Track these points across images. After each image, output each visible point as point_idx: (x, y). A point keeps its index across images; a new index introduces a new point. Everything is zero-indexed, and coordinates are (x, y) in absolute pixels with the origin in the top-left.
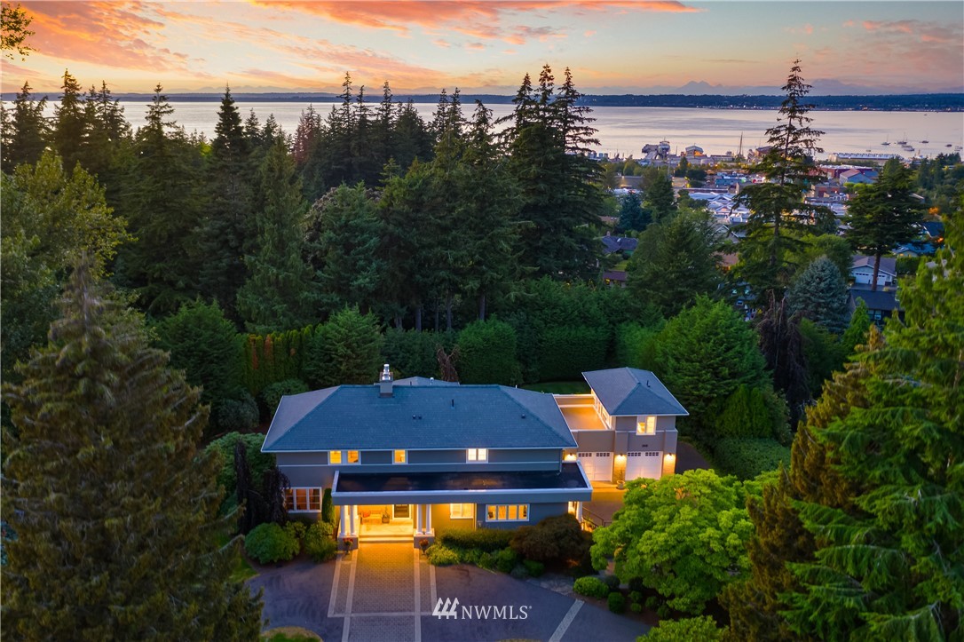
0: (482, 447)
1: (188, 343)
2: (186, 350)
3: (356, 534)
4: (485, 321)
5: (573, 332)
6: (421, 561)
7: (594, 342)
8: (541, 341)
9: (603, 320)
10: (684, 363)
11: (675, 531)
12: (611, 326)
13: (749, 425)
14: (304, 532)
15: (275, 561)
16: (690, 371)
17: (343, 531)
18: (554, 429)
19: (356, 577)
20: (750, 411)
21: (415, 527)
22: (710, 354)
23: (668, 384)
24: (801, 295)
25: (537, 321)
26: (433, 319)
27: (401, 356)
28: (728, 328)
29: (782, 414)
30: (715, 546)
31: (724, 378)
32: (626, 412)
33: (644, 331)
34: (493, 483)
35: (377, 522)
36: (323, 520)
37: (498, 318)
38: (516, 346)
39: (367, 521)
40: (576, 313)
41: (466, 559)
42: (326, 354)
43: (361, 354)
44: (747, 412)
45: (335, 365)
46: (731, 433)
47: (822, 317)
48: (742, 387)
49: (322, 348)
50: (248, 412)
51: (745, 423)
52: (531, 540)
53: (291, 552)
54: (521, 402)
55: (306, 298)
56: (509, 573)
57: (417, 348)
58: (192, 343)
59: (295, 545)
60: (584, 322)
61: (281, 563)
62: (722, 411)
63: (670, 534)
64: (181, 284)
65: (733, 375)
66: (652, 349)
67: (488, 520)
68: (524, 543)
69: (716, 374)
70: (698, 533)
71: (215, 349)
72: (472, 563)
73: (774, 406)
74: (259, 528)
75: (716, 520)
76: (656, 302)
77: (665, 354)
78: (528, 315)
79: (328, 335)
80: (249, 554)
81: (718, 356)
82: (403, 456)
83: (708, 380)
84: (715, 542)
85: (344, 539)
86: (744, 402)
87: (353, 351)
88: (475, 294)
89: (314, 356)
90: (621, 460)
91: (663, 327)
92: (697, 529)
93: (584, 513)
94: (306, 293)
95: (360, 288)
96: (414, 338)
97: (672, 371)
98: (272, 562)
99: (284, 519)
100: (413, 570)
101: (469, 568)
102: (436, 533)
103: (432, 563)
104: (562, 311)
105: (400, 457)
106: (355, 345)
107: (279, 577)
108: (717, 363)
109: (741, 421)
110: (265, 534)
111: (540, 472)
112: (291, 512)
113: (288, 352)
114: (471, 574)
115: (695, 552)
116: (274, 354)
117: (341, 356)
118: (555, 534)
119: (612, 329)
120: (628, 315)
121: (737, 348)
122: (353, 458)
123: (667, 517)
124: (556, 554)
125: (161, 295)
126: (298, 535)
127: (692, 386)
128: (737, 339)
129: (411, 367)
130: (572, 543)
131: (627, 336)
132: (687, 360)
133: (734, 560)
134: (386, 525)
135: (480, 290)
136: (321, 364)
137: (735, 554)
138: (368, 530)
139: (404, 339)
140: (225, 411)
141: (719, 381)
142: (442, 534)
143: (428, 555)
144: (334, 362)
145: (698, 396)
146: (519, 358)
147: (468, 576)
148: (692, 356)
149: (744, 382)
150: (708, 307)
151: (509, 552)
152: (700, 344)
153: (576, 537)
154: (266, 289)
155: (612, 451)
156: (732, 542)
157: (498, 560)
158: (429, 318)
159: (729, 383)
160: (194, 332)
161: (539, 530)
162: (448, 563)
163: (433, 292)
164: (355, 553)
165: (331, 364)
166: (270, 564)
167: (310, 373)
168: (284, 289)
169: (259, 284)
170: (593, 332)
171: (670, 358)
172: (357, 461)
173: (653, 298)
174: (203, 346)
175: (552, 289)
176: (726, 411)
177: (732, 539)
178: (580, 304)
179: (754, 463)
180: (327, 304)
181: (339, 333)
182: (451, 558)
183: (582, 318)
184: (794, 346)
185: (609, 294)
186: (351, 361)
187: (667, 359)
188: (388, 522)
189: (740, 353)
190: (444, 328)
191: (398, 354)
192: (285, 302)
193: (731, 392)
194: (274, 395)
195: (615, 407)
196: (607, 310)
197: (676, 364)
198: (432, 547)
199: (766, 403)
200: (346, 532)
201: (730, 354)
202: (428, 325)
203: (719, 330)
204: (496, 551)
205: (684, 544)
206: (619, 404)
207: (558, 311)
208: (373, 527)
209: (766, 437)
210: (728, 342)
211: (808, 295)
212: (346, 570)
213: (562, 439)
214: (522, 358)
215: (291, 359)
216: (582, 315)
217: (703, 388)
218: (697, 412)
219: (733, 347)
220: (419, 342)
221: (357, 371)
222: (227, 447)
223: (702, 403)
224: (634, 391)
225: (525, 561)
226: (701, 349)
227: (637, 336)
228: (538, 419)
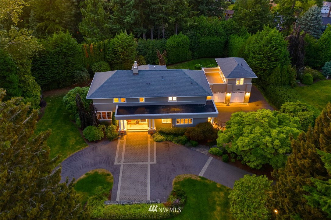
0: (175, 96)
1: (58, 49)
2: (58, 52)
3: (126, 129)
4: (178, 35)
5: (212, 39)
6: (151, 140)
7: (220, 42)
8: (199, 42)
9: (224, 33)
10: (257, 55)
11: (252, 137)
12: (227, 36)
13: (280, 80)
14: (105, 129)
15: (95, 141)
16: (259, 58)
17: (120, 128)
18: (204, 88)
19: (126, 147)
20: (281, 75)
21: (148, 126)
22: (268, 52)
23: (249, 63)
24: (304, 22)
25: (198, 34)
26: (158, 32)
27: (144, 50)
28: (276, 40)
29: (294, 76)
30: (269, 145)
31: (272, 61)
32: (232, 76)
33: (240, 38)
34: (179, 110)
35: (134, 124)
36: (113, 124)
37: (183, 33)
38: (189, 45)
39: (130, 123)
40: (213, 31)
41: (168, 139)
42: (115, 51)
43: (128, 51)
44: (280, 75)
45: (118, 56)
46: (273, 83)
47: (311, 31)
48: (279, 65)
49: (113, 49)
50: (85, 76)
51: (279, 80)
52: (193, 133)
53: (101, 137)
54: (191, 76)
55: (107, 26)
56: (184, 145)
57: (150, 47)
58: (60, 49)
59: (102, 134)
60: (216, 35)
61: (97, 141)
62: (270, 74)
63: (250, 139)
64: (57, 21)
65: (276, 60)
66: (244, 47)
67: (177, 124)
68: (190, 134)
69: (269, 60)
70: (262, 139)
71: (70, 51)
72: (170, 141)
73: (291, 73)
74: (88, 128)
75: (269, 132)
76: (245, 26)
77: (249, 51)
78: (194, 32)
79: (115, 44)
80: (85, 138)
81: (271, 52)
82: (143, 99)
83: (266, 62)
84: (269, 143)
85: (121, 132)
86: (280, 71)
87: (125, 50)
88: (174, 24)
89: (110, 52)
90: (229, 95)
91: (247, 37)
92: (262, 137)
93: (214, 121)
94: (106, 25)
95: (127, 23)
96: (149, 43)
97: (251, 58)
98: (93, 141)
99: (98, 123)
100: (147, 144)
101: (169, 143)
102: (156, 128)
103: (155, 141)
104: (208, 30)
105: (142, 100)
106: (125, 48)
107: (96, 147)
108: (270, 55)
109: (277, 79)
110: (90, 130)
111: (198, 105)
112: (100, 120)
113: (100, 50)
114: (170, 146)
115: (260, 146)
116: (94, 51)
117: (120, 52)
118: (203, 131)
119: (227, 37)
120: (234, 31)
121: (279, 49)
122: (123, 101)
123: (249, 131)
124: (203, 139)
125: (50, 25)
126: (103, 129)
127: (259, 64)
128: (279, 45)
129: (148, 55)
130: (209, 134)
131: (233, 40)
132: (258, 54)
133: (276, 150)
134: (137, 125)
135: (176, 22)
136: (113, 55)
137: (277, 148)
138: (130, 127)
139: (145, 43)
140: (76, 75)
141: (270, 62)
142: (159, 130)
143: (153, 137)
144: (118, 55)
145: (261, 68)
146: (190, 50)
147: (168, 146)
148: (260, 53)
149: (280, 63)
150: (268, 31)
151: (184, 137)
152: (264, 47)
153: (211, 132)
154: (90, 23)
155: (226, 91)
156: (277, 143)
157: (180, 140)
158: (156, 32)
159: (274, 63)
160: (60, 45)
161: (197, 129)
162: (161, 141)
163: (157, 23)
164: (125, 136)
165: (116, 55)
166: (93, 142)
167: (109, 59)
168: (98, 23)
169: (87, 21)
170: (220, 39)
171: (251, 52)
172: (125, 101)
173: (244, 24)
174: (64, 50)
175: (204, 21)
176: (272, 75)
177: (277, 142)
178: (215, 27)
179: (281, 96)
180: (115, 29)
181: (119, 43)
182: (162, 139)
183: (215, 33)
184: (301, 46)
185: (227, 22)
186: (124, 54)
187: (250, 53)
188: (138, 124)
189: (280, 51)
190: (161, 38)
191: (143, 50)
192: (98, 28)
193: (275, 67)
194: (95, 68)
195: (228, 75)
196: (226, 29)
197: (253, 55)
198: (155, 134)
199: (288, 71)
200: (122, 129)
201: (276, 51)
202: (155, 37)
203: (273, 41)
204: (179, 136)
205: (256, 143)
206: (230, 73)
207: (206, 30)
208: (132, 125)
209: (286, 85)
210: (276, 47)
211: (307, 22)
212: (122, 144)
213: (207, 92)
214: (192, 50)
215: (101, 53)
216: (216, 32)
217: (263, 66)
218: (260, 75)
219: (278, 48)
220: (151, 44)
221: (127, 58)
222: (75, 93)
223: (262, 71)
224: (236, 68)
225: (190, 141)
226: (264, 49)
227: (237, 41)
228: (197, 84)
